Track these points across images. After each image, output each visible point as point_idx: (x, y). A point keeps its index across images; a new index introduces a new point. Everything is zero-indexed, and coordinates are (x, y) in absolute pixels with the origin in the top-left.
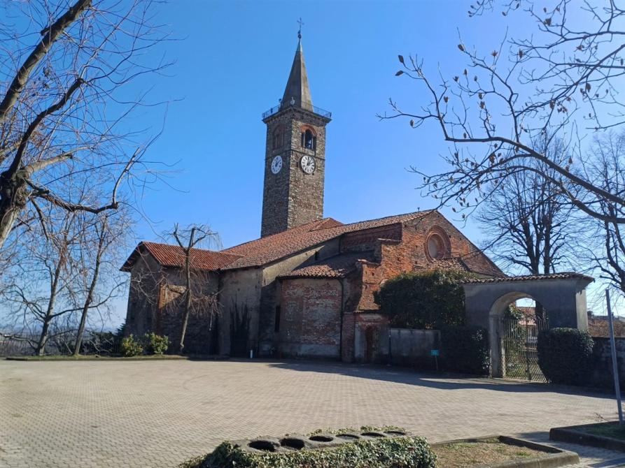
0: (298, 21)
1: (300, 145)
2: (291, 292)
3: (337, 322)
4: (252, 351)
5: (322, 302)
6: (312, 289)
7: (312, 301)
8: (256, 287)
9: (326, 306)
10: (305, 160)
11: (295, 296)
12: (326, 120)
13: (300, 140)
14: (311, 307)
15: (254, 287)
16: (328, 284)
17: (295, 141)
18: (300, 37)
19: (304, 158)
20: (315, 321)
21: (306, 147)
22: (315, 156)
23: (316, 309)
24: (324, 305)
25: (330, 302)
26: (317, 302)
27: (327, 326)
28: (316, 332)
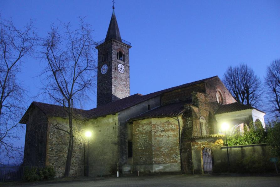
0: (112, 1)
1: (117, 58)
2: (141, 129)
3: (177, 147)
4: (118, 172)
5: (165, 134)
6: (158, 125)
7: (158, 133)
8: (113, 128)
9: (169, 137)
10: (119, 66)
11: (144, 131)
12: (129, 47)
13: (116, 56)
14: (158, 138)
15: (112, 128)
16: (168, 121)
17: (114, 56)
18: (113, 8)
19: (119, 65)
20: (161, 148)
21: (120, 59)
22: (124, 64)
23: (161, 139)
24: (167, 135)
25: (171, 133)
26: (162, 134)
27: (170, 150)
28: (163, 155)
